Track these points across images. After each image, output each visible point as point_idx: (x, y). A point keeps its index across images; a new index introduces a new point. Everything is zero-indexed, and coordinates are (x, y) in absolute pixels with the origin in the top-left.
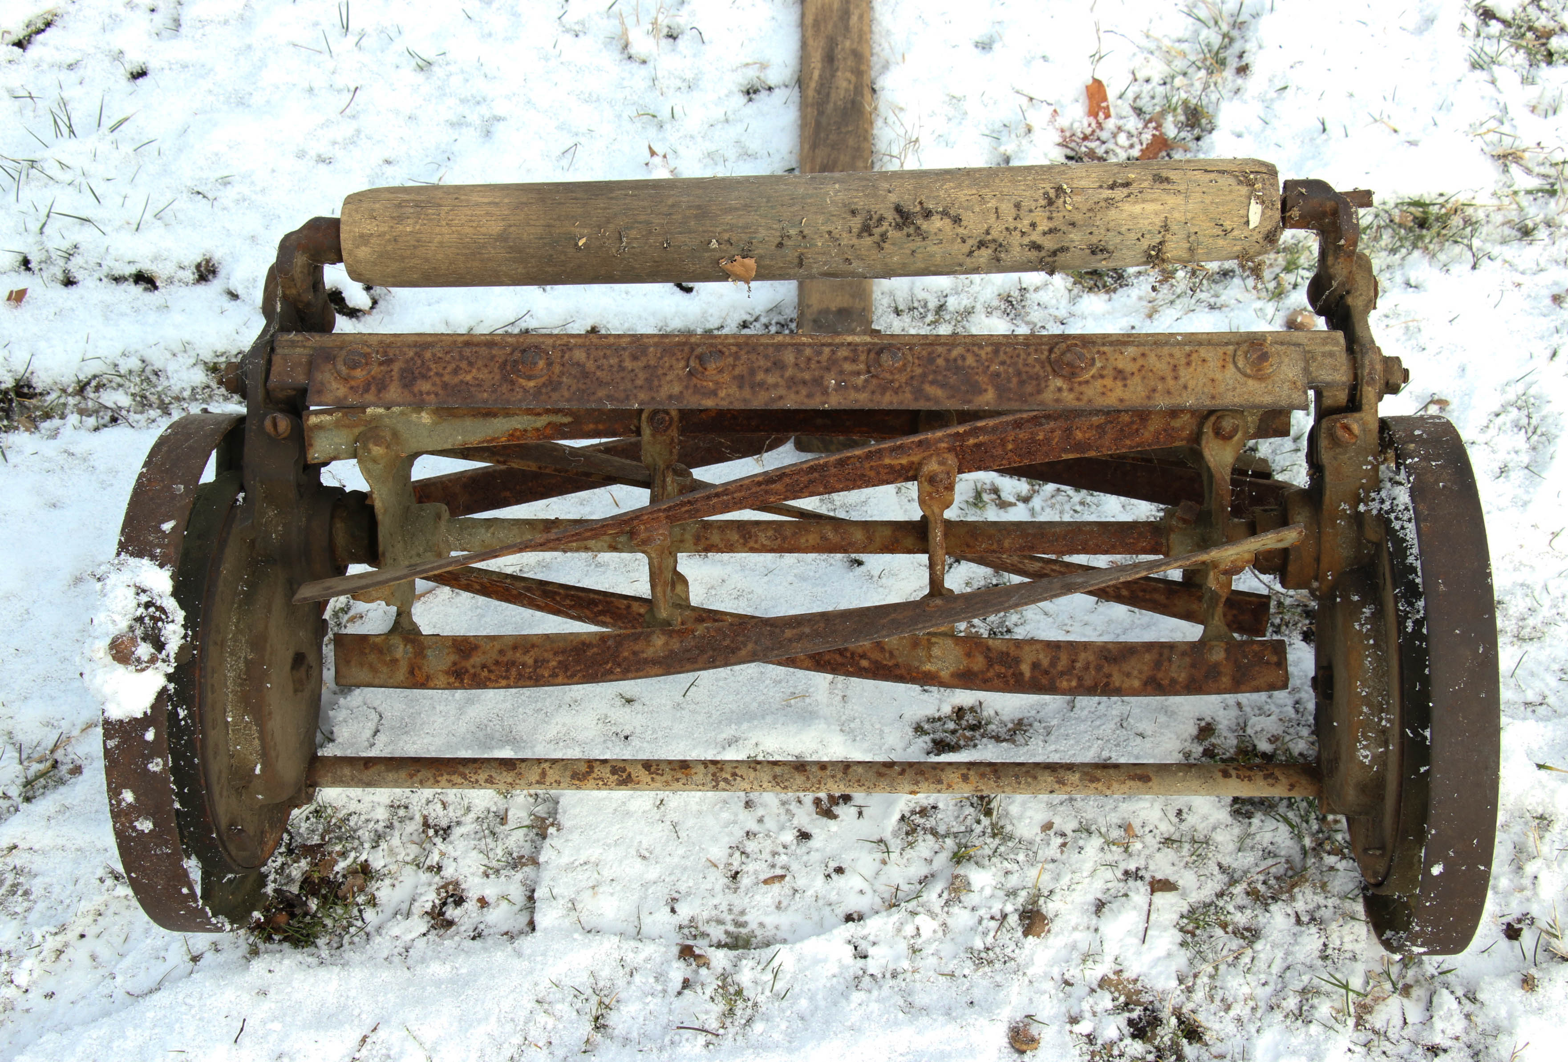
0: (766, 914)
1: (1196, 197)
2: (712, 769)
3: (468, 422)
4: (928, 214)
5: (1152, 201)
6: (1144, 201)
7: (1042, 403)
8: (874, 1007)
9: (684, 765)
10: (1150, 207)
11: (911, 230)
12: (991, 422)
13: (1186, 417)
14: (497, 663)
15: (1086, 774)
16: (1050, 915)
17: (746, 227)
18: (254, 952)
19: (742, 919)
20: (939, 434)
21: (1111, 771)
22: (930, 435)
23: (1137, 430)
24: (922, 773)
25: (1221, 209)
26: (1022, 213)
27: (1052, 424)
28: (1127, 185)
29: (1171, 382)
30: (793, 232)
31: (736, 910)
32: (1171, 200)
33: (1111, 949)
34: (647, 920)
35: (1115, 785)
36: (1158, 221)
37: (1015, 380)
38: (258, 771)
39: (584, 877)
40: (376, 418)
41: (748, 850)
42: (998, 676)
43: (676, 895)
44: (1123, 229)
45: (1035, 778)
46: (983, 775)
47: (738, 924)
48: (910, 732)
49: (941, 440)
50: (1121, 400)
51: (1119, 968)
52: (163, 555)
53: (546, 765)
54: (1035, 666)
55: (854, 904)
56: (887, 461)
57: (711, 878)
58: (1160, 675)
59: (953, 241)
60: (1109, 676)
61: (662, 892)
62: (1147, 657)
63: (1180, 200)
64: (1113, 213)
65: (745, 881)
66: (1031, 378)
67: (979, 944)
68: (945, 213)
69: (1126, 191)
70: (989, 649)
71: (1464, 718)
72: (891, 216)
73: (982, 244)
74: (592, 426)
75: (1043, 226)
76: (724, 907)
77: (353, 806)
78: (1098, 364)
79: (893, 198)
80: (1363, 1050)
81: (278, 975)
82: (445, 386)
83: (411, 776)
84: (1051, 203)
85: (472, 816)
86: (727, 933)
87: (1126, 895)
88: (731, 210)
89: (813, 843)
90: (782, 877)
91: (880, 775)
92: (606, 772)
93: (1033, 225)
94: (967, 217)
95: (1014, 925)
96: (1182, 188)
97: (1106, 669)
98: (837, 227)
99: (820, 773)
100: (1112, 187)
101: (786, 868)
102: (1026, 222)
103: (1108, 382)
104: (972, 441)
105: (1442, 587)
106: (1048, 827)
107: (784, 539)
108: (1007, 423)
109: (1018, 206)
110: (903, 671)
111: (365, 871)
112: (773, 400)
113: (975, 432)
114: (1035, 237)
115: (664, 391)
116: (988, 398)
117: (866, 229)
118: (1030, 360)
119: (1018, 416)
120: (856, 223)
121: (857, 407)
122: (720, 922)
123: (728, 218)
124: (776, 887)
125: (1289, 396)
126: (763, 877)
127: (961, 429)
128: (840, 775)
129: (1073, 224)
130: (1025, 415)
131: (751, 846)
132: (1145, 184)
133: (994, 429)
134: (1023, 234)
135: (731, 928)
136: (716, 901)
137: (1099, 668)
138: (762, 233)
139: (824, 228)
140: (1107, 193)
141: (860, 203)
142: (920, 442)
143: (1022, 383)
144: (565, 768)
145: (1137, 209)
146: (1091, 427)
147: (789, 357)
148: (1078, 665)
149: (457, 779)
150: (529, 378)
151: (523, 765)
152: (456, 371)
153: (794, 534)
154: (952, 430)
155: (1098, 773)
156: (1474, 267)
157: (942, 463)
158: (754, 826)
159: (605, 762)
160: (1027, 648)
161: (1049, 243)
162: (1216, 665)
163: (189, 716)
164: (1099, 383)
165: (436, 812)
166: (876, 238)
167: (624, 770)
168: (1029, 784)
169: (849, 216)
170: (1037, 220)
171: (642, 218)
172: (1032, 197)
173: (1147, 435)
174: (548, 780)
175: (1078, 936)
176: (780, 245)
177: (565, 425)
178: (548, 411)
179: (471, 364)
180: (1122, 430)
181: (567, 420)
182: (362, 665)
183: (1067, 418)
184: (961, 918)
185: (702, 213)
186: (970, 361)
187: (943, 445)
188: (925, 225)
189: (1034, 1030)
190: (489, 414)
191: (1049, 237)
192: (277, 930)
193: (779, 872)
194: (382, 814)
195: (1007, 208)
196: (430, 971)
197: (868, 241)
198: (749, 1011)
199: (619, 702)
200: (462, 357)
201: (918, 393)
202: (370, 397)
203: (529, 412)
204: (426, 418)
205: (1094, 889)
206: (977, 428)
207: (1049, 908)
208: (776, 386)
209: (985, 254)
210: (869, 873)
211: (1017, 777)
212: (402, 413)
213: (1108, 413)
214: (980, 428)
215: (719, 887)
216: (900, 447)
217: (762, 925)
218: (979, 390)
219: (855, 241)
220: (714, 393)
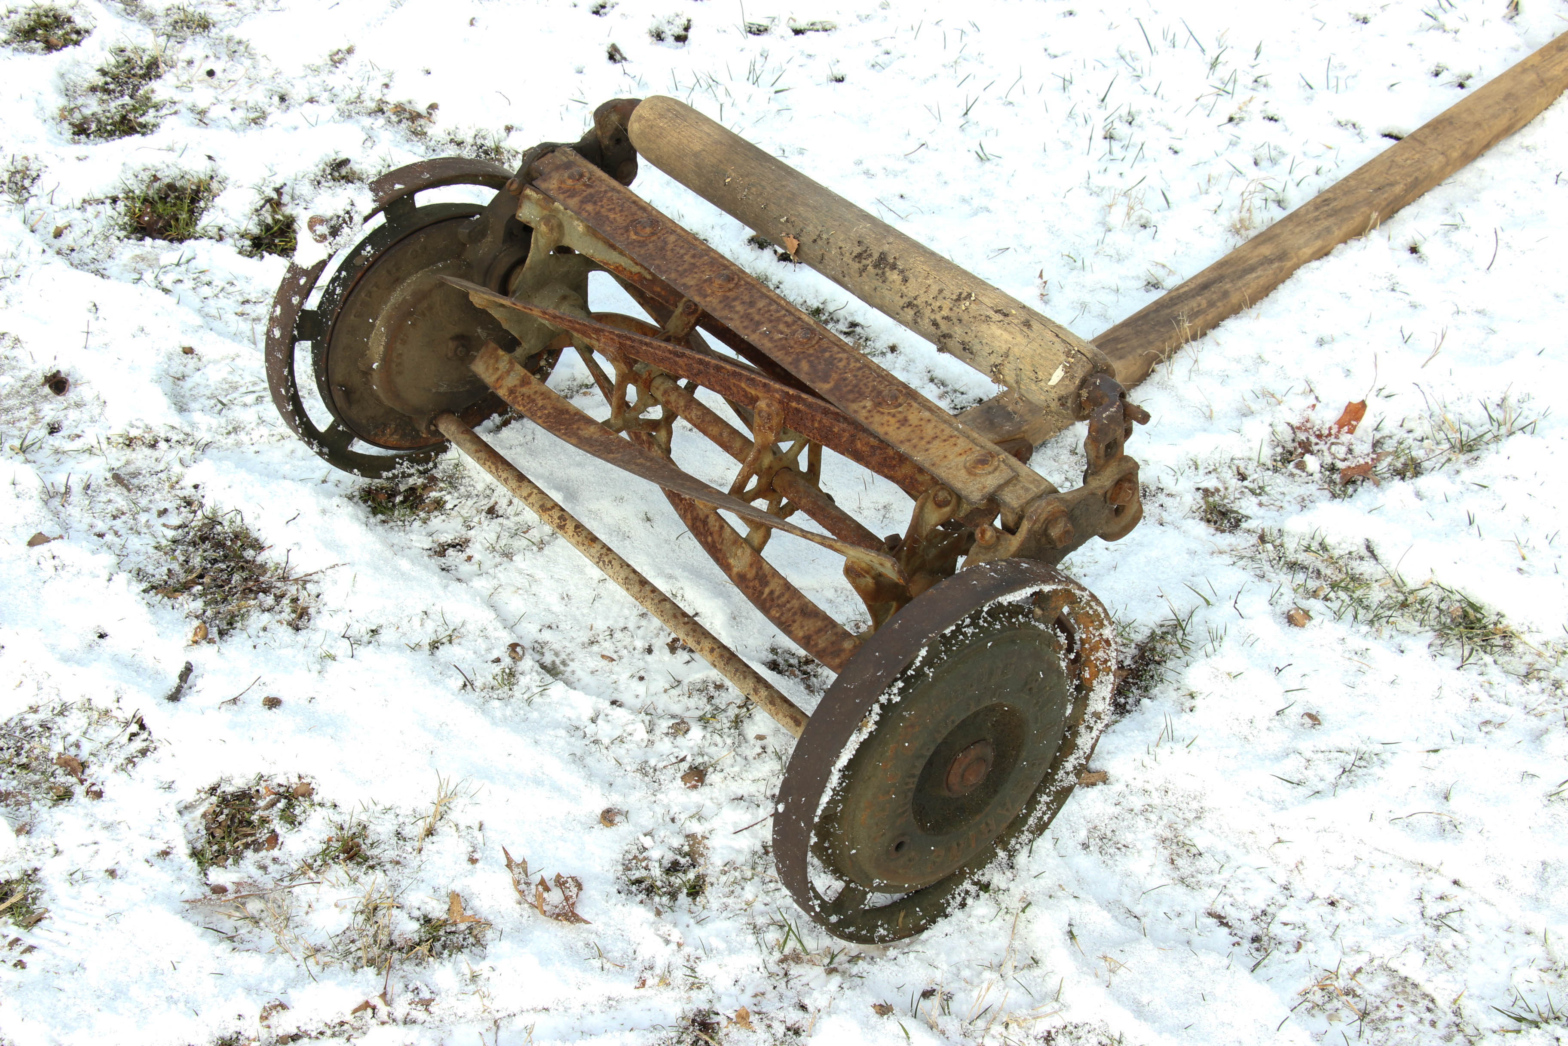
0: (582, 670)
1: (1035, 345)
2: (604, 551)
3: (600, 245)
4: (894, 267)
5: (1010, 333)
6: (1005, 330)
7: (846, 408)
8: (561, 743)
9: (594, 539)
10: (1006, 336)
11: (880, 272)
12: (810, 399)
13: (928, 478)
14: (529, 397)
15: (772, 696)
16: (707, 781)
17: (805, 219)
18: (351, 498)
19: (568, 662)
20: (777, 386)
21: (785, 705)
22: (772, 383)
23: (895, 466)
24: (694, 631)
25: (1041, 361)
26: (940, 297)
27: (845, 425)
28: (1006, 315)
29: (923, 442)
30: (825, 236)
31: (571, 657)
32: (1020, 339)
33: (715, 823)
34: (524, 624)
35: (780, 715)
36: (1004, 347)
37: (849, 388)
38: (375, 366)
39: (521, 581)
40: (557, 210)
41: (615, 636)
42: (754, 587)
43: (554, 626)
44: (984, 341)
45: (745, 678)
46: (721, 656)
47: (564, 663)
48: (768, 645)
49: (777, 391)
50: (886, 434)
51: (708, 835)
52: (382, 197)
53: (535, 491)
54: (772, 592)
55: (625, 697)
56: (743, 385)
57: (581, 633)
58: (814, 637)
59: (897, 292)
60: (794, 621)
61: (549, 619)
62: (819, 623)
63: (1024, 341)
64: (984, 327)
65: (595, 648)
66: (859, 392)
67: (652, 762)
68: (902, 272)
69: (1001, 317)
70: (761, 568)
71: (840, 708)
72: (876, 256)
73: (910, 305)
74: (659, 289)
75: (945, 313)
76: (568, 651)
77: (473, 473)
78: (900, 409)
79: (886, 248)
80: (766, 974)
81: (340, 510)
82: (598, 213)
83: (477, 451)
84: (958, 299)
85: (517, 519)
86: (554, 662)
87: (758, 806)
88: (807, 205)
89: (649, 658)
90: (613, 660)
91: (675, 616)
92: (556, 514)
93: (940, 308)
94: (912, 280)
95: (682, 769)
96: (1032, 335)
97: (796, 617)
98: (847, 247)
99: (648, 593)
100: (996, 312)
101: (621, 658)
102: (938, 304)
103: (892, 421)
104: (794, 404)
105: (896, 626)
106: (760, 737)
107: (703, 421)
108: (820, 406)
109: (941, 291)
110: (720, 556)
111: (439, 505)
112: (727, 318)
113: (799, 399)
114: (938, 317)
115: (685, 280)
116: (822, 387)
117: (859, 256)
118: (870, 385)
119: (828, 406)
120: (858, 250)
121: (759, 348)
122: (557, 654)
123: (801, 209)
124: (605, 662)
125: (972, 492)
126: (606, 653)
127: (791, 392)
128: (656, 601)
129: (960, 321)
130: (832, 408)
131: (618, 635)
132: (1016, 321)
133: (810, 406)
134: (933, 311)
135: (558, 662)
136: (568, 645)
137: (795, 614)
138: (810, 228)
139: (840, 244)
140: (991, 313)
141: (868, 241)
142: (765, 385)
143: (851, 391)
144: (542, 499)
145: (998, 332)
146: (867, 444)
147: (761, 304)
148: (788, 606)
149: (493, 469)
150: (636, 233)
151: (526, 484)
152: (610, 210)
153: (709, 422)
154: (786, 389)
155: (778, 701)
156: (1458, 669)
157: (768, 405)
158: (631, 626)
159: (562, 510)
160: (776, 580)
161: (944, 326)
162: (844, 650)
163: (341, 295)
164: (890, 418)
165: (503, 503)
166: (861, 266)
167: (565, 520)
168: (739, 679)
169: (856, 244)
170: (944, 306)
171: (764, 183)
172: (952, 289)
173: (899, 473)
174: (531, 500)
175: (708, 803)
176: (815, 241)
177: (645, 278)
178: (642, 266)
179: (621, 211)
180: (885, 459)
181: (649, 277)
182: (485, 362)
183: (856, 428)
184: (665, 746)
185: (792, 198)
186: (841, 365)
187: (777, 396)
188: (888, 273)
189: (617, 819)
190: (612, 247)
191: (945, 321)
192: (374, 500)
193: (615, 656)
194: (480, 487)
195: (935, 289)
196: (400, 562)
197: (856, 266)
198: (505, 696)
199: (642, 515)
200: (622, 205)
201: (796, 362)
202: (561, 197)
203: (633, 260)
204: (581, 228)
205: (745, 788)
206: (800, 397)
207: (712, 777)
208: (737, 312)
209: (910, 312)
210: (652, 690)
211: (737, 670)
212: (571, 217)
213: (881, 441)
214: (804, 400)
215: (579, 640)
216: (753, 380)
217: (573, 672)
218: (825, 380)
219: (850, 261)
220: (705, 296)
